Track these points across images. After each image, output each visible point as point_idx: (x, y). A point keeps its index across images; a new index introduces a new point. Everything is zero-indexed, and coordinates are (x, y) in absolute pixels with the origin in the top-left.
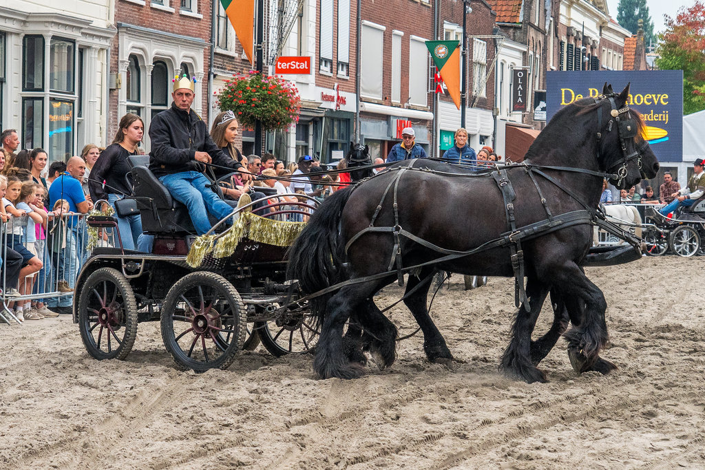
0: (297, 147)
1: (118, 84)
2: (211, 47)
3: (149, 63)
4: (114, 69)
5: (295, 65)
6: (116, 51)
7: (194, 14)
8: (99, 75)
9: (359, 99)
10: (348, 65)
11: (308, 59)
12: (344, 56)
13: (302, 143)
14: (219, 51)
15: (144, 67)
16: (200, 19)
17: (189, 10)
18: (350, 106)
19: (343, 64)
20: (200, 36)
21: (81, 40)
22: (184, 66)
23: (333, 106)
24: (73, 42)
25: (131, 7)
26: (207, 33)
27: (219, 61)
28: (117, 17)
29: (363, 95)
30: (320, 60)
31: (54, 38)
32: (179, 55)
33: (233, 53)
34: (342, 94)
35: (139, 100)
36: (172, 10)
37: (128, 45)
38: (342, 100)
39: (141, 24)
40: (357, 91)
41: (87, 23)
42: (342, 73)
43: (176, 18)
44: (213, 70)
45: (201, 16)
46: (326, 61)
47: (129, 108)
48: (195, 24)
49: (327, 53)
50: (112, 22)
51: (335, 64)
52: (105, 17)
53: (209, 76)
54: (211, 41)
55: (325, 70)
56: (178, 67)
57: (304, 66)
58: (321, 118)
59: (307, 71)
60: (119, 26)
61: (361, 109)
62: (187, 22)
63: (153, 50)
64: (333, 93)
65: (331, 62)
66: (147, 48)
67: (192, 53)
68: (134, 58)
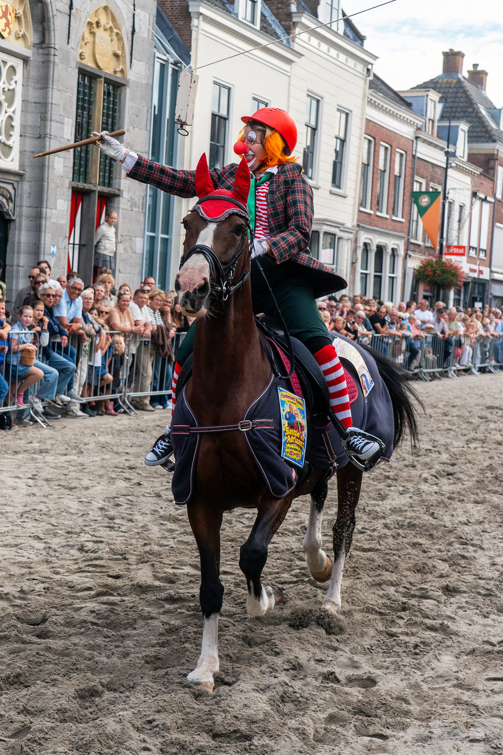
0: (454, 300)
1: (357, 259)
2: (408, 239)
3: (374, 248)
4: (355, 251)
5: (456, 251)
6: (356, 240)
7: (399, 219)
8: (346, 254)
9: (492, 272)
10: (485, 251)
11: (464, 247)
12: (484, 246)
13: (457, 297)
14: (412, 241)
15: (371, 250)
16: (402, 222)
17: (397, 216)
18: (486, 276)
19: (483, 250)
20: (402, 232)
21: (339, 234)
22: (393, 250)
23: (475, 275)
24: (335, 235)
25: (365, 215)
26: (406, 230)
27: (412, 247)
28: (358, 220)
29: (493, 269)
30: (470, 247)
31: (326, 233)
32: (390, 243)
33: (420, 242)
34: (482, 268)
35: (366, 269)
36: (388, 216)
37: (364, 237)
38: (481, 272)
39: (370, 224)
40: (490, 267)
41: (343, 224)
42: (482, 255)
43: (389, 222)
44: (409, 253)
45: (403, 220)
46: (473, 248)
47: (362, 273)
48: (400, 225)
49: (474, 244)
50: (355, 224)
51: (478, 250)
52: (351, 220)
53: (406, 256)
54: (409, 235)
55: (472, 253)
56: (390, 251)
57: (461, 251)
58: (469, 283)
59: (463, 254)
60: (358, 226)
61: (492, 277)
62: (396, 224)
63: (376, 240)
64: (476, 267)
65: (476, 249)
66: (373, 239)
67: (397, 242)
68: (365, 244)
